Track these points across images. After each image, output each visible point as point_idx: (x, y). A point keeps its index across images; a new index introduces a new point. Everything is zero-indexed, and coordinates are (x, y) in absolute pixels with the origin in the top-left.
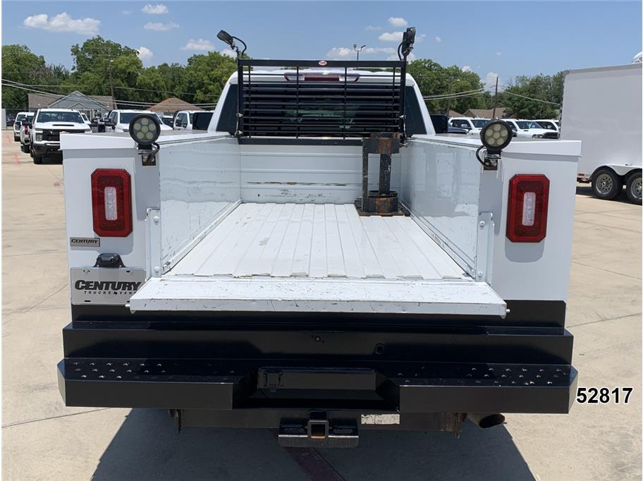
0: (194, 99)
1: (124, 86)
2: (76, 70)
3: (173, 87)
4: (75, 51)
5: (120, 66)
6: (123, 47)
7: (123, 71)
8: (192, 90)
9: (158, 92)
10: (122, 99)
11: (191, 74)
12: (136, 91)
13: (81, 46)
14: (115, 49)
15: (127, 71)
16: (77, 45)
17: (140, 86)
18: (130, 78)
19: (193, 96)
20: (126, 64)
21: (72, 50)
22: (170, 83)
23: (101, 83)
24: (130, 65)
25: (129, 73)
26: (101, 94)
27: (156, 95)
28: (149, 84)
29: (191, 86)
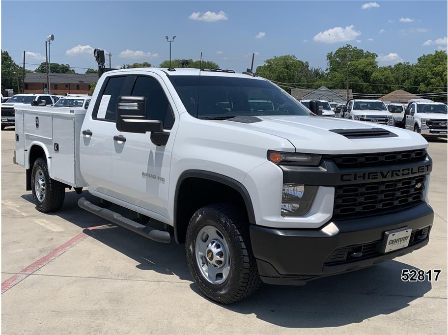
0: (418, 90)
1: (360, 82)
2: (329, 71)
3: (403, 81)
4: (330, 57)
5: (359, 66)
6: (365, 52)
7: (362, 71)
8: (417, 83)
9: (388, 85)
10: (358, 91)
11: (417, 71)
12: (370, 85)
13: (334, 53)
14: (358, 54)
15: (365, 70)
16: (332, 52)
17: (374, 82)
18: (366, 76)
19: (417, 88)
20: (363, 65)
21: (327, 56)
22: (401, 78)
23: (344, 80)
24: (368, 65)
25: (366, 71)
26: (343, 88)
27: (386, 88)
28: (381, 79)
29: (417, 80)
